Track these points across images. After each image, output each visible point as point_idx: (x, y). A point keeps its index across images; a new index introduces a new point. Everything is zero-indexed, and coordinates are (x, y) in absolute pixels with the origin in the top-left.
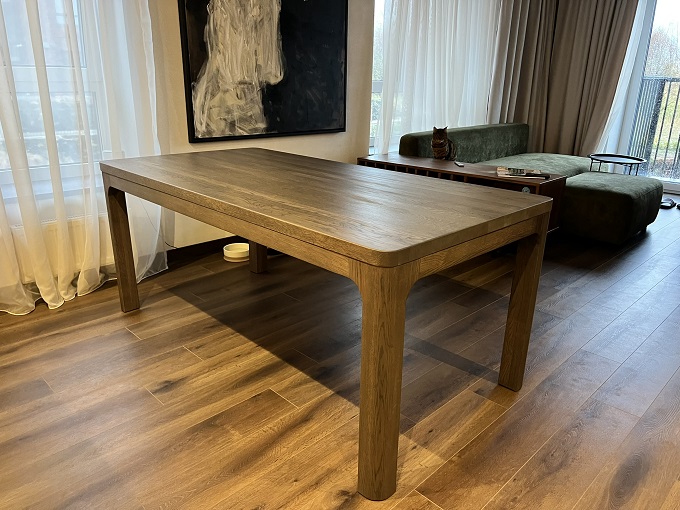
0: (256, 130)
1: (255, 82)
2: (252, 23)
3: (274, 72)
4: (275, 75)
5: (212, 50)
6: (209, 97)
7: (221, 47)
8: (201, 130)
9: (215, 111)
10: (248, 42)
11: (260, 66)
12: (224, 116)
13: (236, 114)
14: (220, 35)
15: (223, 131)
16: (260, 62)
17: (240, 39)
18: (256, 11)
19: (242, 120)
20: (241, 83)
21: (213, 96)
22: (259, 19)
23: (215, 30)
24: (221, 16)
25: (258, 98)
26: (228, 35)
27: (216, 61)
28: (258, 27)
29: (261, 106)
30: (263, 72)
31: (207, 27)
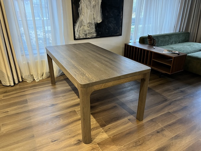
0: (93, 36)
1: (93, 22)
2: (93, 6)
3: (99, 19)
4: (99, 20)
5: (80, 14)
6: (79, 27)
7: (83, 13)
8: (77, 36)
9: (81, 31)
10: (91, 12)
11: (95, 18)
12: (83, 32)
13: (87, 32)
14: (83, 10)
15: (83, 37)
16: (95, 17)
17: (89, 11)
18: (94, 3)
19: (89, 33)
20: (89, 23)
21: (81, 27)
22: (95, 5)
23: (81, 9)
24: (83, 5)
25: (94, 27)
26: (85, 10)
27: (81, 17)
28: (94, 7)
29: (95, 29)
30: (96, 20)
31: (79, 8)
